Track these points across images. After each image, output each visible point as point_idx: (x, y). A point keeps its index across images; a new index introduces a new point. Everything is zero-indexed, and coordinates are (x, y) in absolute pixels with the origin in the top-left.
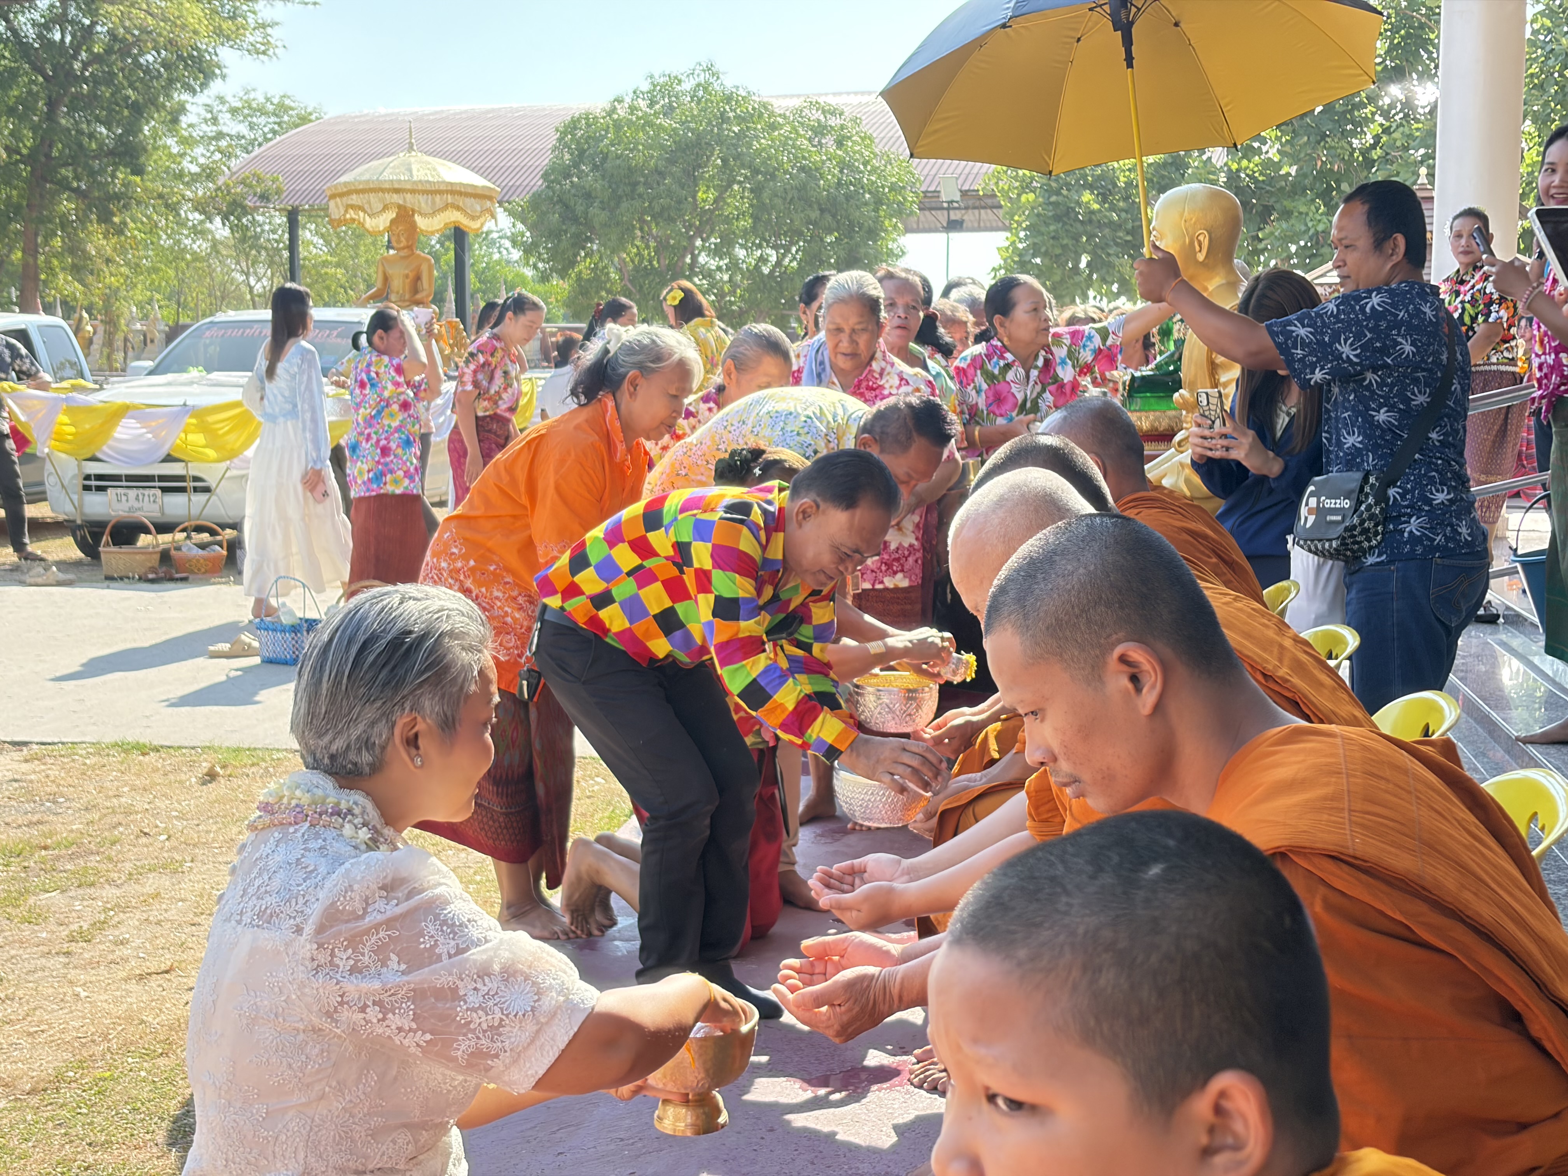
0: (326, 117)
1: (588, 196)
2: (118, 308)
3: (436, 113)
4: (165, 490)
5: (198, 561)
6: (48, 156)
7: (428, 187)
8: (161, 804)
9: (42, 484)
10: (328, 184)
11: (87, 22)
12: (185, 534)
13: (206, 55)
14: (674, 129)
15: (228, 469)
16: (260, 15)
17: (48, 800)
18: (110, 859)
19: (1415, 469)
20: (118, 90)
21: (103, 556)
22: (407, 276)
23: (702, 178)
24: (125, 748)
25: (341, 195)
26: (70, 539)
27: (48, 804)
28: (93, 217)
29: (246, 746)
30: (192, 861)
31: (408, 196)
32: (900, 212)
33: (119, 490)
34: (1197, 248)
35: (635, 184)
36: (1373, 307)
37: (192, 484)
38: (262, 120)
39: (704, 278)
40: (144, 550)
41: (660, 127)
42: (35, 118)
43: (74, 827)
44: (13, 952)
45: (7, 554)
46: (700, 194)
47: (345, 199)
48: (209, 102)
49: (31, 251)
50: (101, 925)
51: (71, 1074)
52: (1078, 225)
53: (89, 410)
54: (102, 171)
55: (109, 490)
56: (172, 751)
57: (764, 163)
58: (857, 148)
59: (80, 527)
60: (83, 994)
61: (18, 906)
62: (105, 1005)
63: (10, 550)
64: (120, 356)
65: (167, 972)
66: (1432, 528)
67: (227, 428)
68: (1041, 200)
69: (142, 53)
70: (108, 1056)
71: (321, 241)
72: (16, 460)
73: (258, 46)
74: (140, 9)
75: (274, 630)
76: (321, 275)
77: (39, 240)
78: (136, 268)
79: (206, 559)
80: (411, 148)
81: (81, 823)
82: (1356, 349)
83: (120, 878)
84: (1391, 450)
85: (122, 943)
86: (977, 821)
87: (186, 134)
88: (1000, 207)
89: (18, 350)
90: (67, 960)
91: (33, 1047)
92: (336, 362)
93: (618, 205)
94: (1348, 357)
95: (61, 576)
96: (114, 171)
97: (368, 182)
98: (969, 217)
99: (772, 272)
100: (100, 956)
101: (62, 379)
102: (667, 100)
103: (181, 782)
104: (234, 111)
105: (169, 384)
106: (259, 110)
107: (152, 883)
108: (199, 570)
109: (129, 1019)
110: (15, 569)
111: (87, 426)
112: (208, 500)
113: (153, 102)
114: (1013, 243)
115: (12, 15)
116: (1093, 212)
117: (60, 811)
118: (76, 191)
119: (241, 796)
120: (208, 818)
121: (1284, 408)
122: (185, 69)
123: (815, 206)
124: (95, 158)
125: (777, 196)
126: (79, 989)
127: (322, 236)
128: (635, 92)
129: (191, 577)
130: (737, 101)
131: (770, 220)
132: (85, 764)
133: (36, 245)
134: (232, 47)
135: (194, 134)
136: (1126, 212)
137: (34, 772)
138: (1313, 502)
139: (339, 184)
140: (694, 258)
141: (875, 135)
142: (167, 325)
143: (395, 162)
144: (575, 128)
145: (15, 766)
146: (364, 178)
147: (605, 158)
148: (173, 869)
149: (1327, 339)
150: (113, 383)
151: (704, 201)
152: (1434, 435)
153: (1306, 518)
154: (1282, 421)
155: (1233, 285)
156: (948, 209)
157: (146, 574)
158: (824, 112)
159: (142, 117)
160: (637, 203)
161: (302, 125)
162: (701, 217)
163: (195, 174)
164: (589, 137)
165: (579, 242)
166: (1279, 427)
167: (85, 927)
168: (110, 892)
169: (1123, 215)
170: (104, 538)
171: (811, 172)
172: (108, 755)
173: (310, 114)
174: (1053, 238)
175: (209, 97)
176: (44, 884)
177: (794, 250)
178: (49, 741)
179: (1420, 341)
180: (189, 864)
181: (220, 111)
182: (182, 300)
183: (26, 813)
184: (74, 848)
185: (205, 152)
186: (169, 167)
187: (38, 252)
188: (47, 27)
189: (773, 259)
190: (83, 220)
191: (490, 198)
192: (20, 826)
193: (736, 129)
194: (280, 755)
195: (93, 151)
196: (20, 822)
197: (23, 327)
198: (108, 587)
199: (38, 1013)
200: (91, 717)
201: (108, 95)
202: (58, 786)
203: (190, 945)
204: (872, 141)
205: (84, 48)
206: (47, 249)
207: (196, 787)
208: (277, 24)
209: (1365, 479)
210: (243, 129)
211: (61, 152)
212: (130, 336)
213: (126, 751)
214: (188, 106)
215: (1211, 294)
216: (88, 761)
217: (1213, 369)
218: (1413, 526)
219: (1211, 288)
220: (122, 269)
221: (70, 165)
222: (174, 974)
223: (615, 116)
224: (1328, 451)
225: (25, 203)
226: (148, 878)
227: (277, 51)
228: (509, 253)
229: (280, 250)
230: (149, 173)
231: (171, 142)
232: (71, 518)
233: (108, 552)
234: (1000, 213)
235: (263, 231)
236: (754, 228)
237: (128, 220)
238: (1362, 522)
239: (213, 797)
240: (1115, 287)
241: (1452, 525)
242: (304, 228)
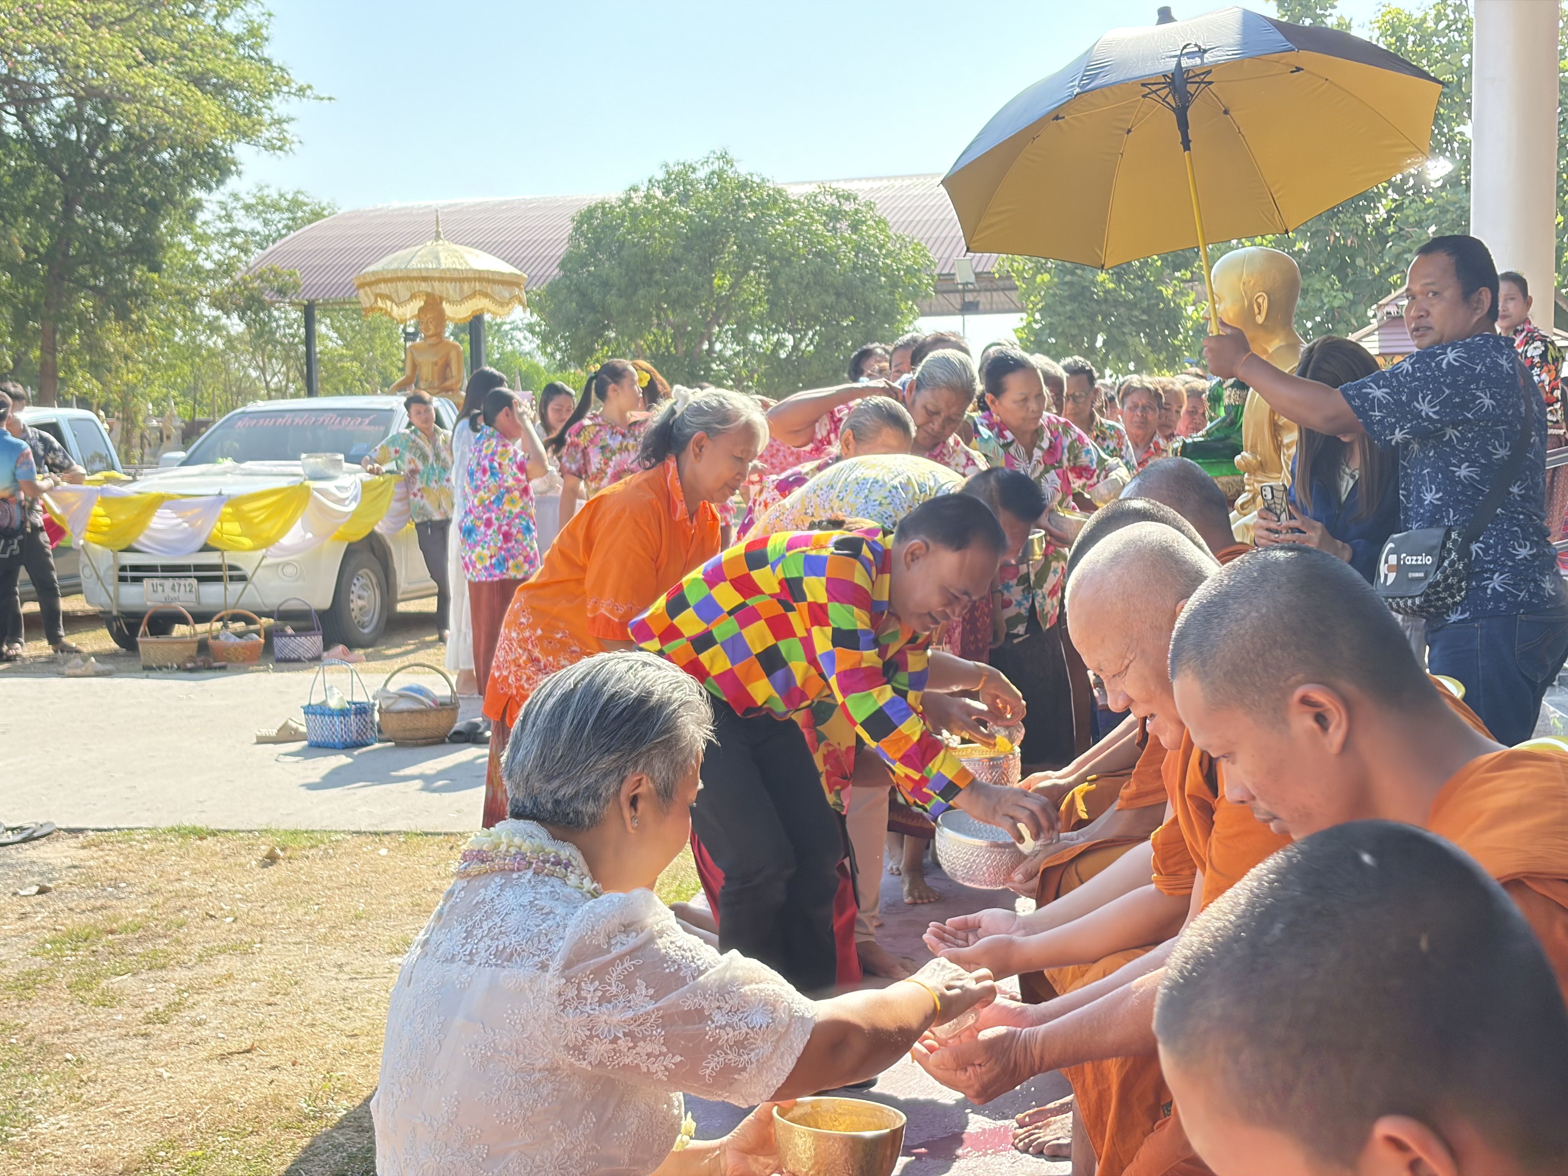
0: (340, 212)
1: (606, 284)
2: (135, 405)
3: (450, 206)
4: (201, 579)
5: (236, 649)
6: (66, 255)
7: (456, 275)
8: (224, 887)
9: (77, 576)
10: (353, 276)
11: (103, 121)
12: (221, 623)
13: (222, 152)
14: (690, 217)
15: (264, 557)
16: (275, 111)
17: (110, 886)
18: (178, 942)
19: (1497, 524)
20: (135, 187)
21: (140, 647)
22: (436, 364)
23: (718, 265)
24: (182, 833)
25: (370, 284)
26: (106, 632)
27: (110, 889)
28: (111, 314)
29: (304, 829)
30: (261, 942)
31: (436, 284)
32: (915, 294)
33: (155, 581)
34: (1257, 311)
35: (651, 272)
36: (1449, 363)
37: (228, 573)
38: (276, 216)
39: (721, 363)
40: (182, 640)
41: (677, 216)
42: (53, 217)
43: (139, 911)
44: (90, 1035)
45: (41, 648)
46: (716, 281)
47: (374, 288)
48: (223, 199)
49: (49, 349)
50: (176, 1007)
51: (162, 1154)
52: (1094, 305)
53: (124, 501)
54: (120, 269)
55: (145, 581)
56: (229, 835)
57: (779, 248)
58: (872, 232)
59: (116, 618)
60: (166, 1075)
61: (91, 990)
62: (189, 1085)
63: (45, 643)
64: (137, 452)
65: (248, 1051)
66: (1515, 584)
67: (262, 517)
68: (1056, 280)
69: (158, 151)
70: (198, 1135)
71: (336, 335)
72: (51, 553)
73: (275, 141)
74: (157, 107)
75: (323, 714)
76: (337, 369)
77: (58, 336)
78: (154, 364)
79: (245, 647)
80: (438, 237)
81: (146, 907)
82: (1435, 406)
83: (190, 960)
84: (1473, 505)
85: (200, 1024)
86: (1082, 883)
87: (200, 231)
88: (1016, 288)
89: (51, 443)
90: (146, 1042)
91: (121, 1128)
92: (368, 449)
93: (635, 292)
94: (1427, 414)
95: (100, 667)
96: (131, 268)
97: (395, 270)
98: (983, 298)
99: (789, 356)
100: (179, 1037)
101: (93, 473)
102: (681, 188)
103: (241, 865)
104: (248, 208)
105: (203, 474)
106: (273, 206)
107: (223, 964)
108: (237, 658)
109: (215, 1099)
110: (51, 661)
111: (123, 517)
112: (244, 589)
113: (169, 199)
114: (1029, 323)
115: (28, 116)
116: (1107, 292)
117: (123, 896)
118: (94, 288)
119: (303, 877)
120: (273, 900)
121: (1347, 470)
122: (201, 166)
123: (831, 291)
124: (112, 255)
125: (793, 281)
126: (161, 1070)
127: (337, 330)
128: (650, 181)
129: (229, 666)
130: (752, 188)
131: (786, 304)
132: (143, 849)
133: (54, 344)
134: (248, 143)
135: (209, 231)
136: (1141, 290)
137: (93, 858)
138: (1393, 559)
139: (368, 273)
140: (711, 345)
141: (888, 219)
142: (183, 421)
143: (423, 251)
144: (592, 217)
145: (73, 852)
146: (392, 267)
147: (621, 246)
148: (242, 950)
149: (1404, 398)
150: (146, 475)
151: (720, 287)
152: (1515, 490)
153: (1386, 576)
154: (1346, 485)
155: (1293, 346)
156: (964, 291)
157: (184, 663)
158: (838, 197)
159: (159, 214)
160: (653, 291)
161: (316, 220)
162: (718, 303)
163: (210, 271)
164: (606, 226)
165: (597, 331)
166: (1344, 488)
167: (161, 1009)
168: (181, 974)
169: (1138, 293)
170: (142, 629)
171: (827, 257)
172: (165, 840)
173: (324, 209)
174: (1070, 318)
175: (223, 194)
176: (114, 968)
177: (810, 333)
178: (105, 827)
179: (1499, 394)
180: (259, 945)
181: (235, 208)
182: (198, 396)
183: (89, 898)
184: (141, 932)
185: (220, 249)
186: (183, 264)
187: (55, 350)
188: (63, 126)
189: (790, 343)
190: (102, 317)
191: (518, 285)
192: (84, 911)
193: (751, 215)
194: (339, 837)
195: (111, 249)
196: (84, 907)
197: (54, 420)
198: (147, 677)
199: (122, 1094)
200: (144, 803)
201: (125, 193)
202: (119, 871)
203: (269, 1025)
204: (886, 224)
205: (101, 146)
206: (65, 347)
207: (257, 870)
208: (293, 119)
209: (1447, 536)
210: (257, 225)
211: (78, 251)
212: (147, 433)
213: (183, 836)
214: (205, 204)
215: (1270, 356)
216: (146, 847)
217: (1276, 430)
218: (1496, 582)
219: (1270, 350)
220: (141, 366)
221: (87, 263)
222: (255, 1053)
223: (632, 205)
224: (1407, 509)
225: (43, 302)
226: (219, 960)
227: (293, 146)
228: (521, 345)
229: (296, 345)
230: (165, 270)
231: (185, 239)
232: (107, 609)
233: (146, 642)
234: (1014, 295)
235: (278, 326)
236: (770, 313)
237: (146, 317)
238: (1446, 578)
239: (275, 879)
240: (1132, 366)
241: (1535, 580)
242: (320, 322)
